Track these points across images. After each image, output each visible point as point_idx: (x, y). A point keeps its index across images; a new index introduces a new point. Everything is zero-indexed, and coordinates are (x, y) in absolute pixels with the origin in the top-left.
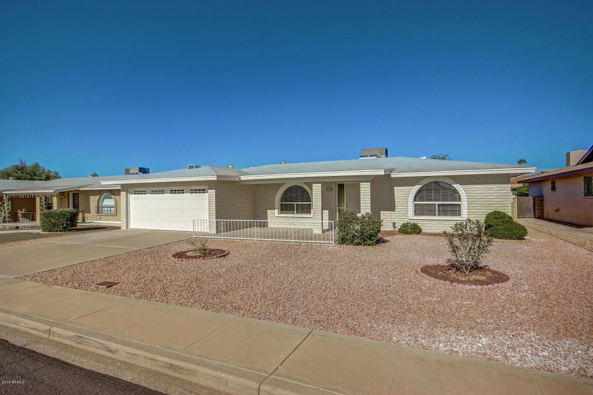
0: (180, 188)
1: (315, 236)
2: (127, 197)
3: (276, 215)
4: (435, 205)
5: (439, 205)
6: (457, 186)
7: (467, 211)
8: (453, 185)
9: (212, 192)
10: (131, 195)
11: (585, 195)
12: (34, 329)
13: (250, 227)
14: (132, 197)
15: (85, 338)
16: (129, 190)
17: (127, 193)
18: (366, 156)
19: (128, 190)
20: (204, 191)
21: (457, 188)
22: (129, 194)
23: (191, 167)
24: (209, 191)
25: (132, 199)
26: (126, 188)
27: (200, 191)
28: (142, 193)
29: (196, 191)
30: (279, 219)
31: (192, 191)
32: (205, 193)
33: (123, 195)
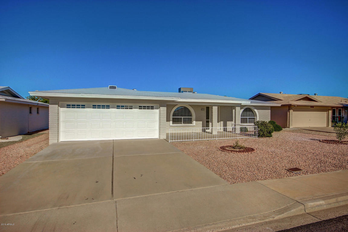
2: (58, 110)
3: (172, 125)
4: (247, 118)
5: (249, 118)
8: (254, 110)
9: (164, 109)
10: (61, 108)
16: (60, 103)
17: (59, 106)
18: (187, 92)
19: (59, 104)
21: (256, 111)
22: (59, 107)
24: (159, 108)
25: (63, 112)
26: (59, 101)
27: (148, 108)
28: (78, 106)
29: (144, 108)
30: (172, 127)
31: (140, 108)
32: (153, 109)
33: (52, 108)
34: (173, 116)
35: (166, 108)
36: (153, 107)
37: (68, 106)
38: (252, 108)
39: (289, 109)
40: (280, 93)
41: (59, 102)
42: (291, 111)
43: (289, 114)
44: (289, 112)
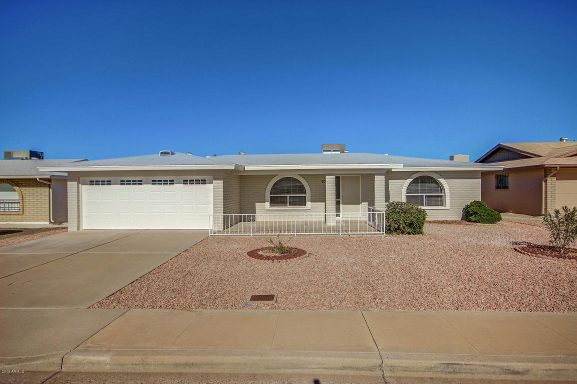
0: (169, 178)
1: (329, 227)
2: (78, 188)
3: (266, 209)
4: (423, 196)
5: (426, 196)
6: (442, 180)
7: (449, 201)
8: (439, 179)
9: (219, 183)
10: (83, 186)
11: (496, 189)
12: (344, 368)
13: (245, 221)
14: (85, 189)
15: (461, 365)
16: (81, 179)
17: (79, 183)
18: (330, 151)
19: (79, 180)
20: (204, 182)
21: (442, 182)
22: (80, 185)
23: (163, 154)
24: (214, 181)
25: (87, 191)
26: (77, 177)
27: (197, 182)
28: (103, 183)
29: (191, 182)
30: (270, 212)
31: (185, 182)
32: (205, 183)
33: (72, 186)
34: (271, 193)
35: (222, 181)
36: (205, 180)
37: (92, 183)
38: (435, 176)
39: (546, 176)
40: (561, 140)
41: (79, 178)
42: (550, 180)
43: (546, 187)
44: (546, 181)
